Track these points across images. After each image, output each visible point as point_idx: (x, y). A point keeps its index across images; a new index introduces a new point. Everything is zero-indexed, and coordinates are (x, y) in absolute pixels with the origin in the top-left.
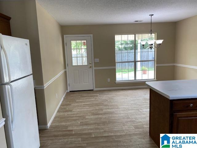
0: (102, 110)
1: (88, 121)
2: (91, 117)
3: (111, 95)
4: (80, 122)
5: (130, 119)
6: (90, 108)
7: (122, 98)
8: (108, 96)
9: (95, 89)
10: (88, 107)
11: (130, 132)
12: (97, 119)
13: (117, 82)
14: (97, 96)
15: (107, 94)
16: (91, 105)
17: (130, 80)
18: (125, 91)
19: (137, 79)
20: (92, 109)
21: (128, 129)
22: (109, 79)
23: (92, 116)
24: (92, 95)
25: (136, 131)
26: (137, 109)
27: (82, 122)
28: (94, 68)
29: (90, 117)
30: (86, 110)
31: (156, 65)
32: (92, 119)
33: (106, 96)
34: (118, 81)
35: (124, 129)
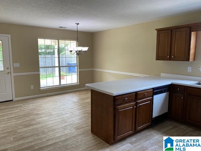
0: (34, 120)
1: (22, 135)
2: (25, 130)
3: (37, 103)
4: (13, 138)
5: (69, 123)
6: (18, 121)
7: (51, 104)
8: (34, 104)
9: (15, 99)
10: (15, 120)
11: (73, 134)
12: (34, 130)
13: (41, 89)
14: (21, 106)
15: (32, 102)
16: (17, 117)
17: (55, 86)
18: (51, 97)
19: (61, 84)
20: (22, 121)
21: (70, 132)
22: (33, 86)
23: (26, 128)
24: (13, 106)
25: (78, 132)
26: (71, 112)
27: (16, 138)
28: (13, 74)
29: (23, 130)
30: (13, 123)
31: (78, 70)
32: (27, 131)
33: (31, 105)
34: (42, 87)
35: (66, 133)
